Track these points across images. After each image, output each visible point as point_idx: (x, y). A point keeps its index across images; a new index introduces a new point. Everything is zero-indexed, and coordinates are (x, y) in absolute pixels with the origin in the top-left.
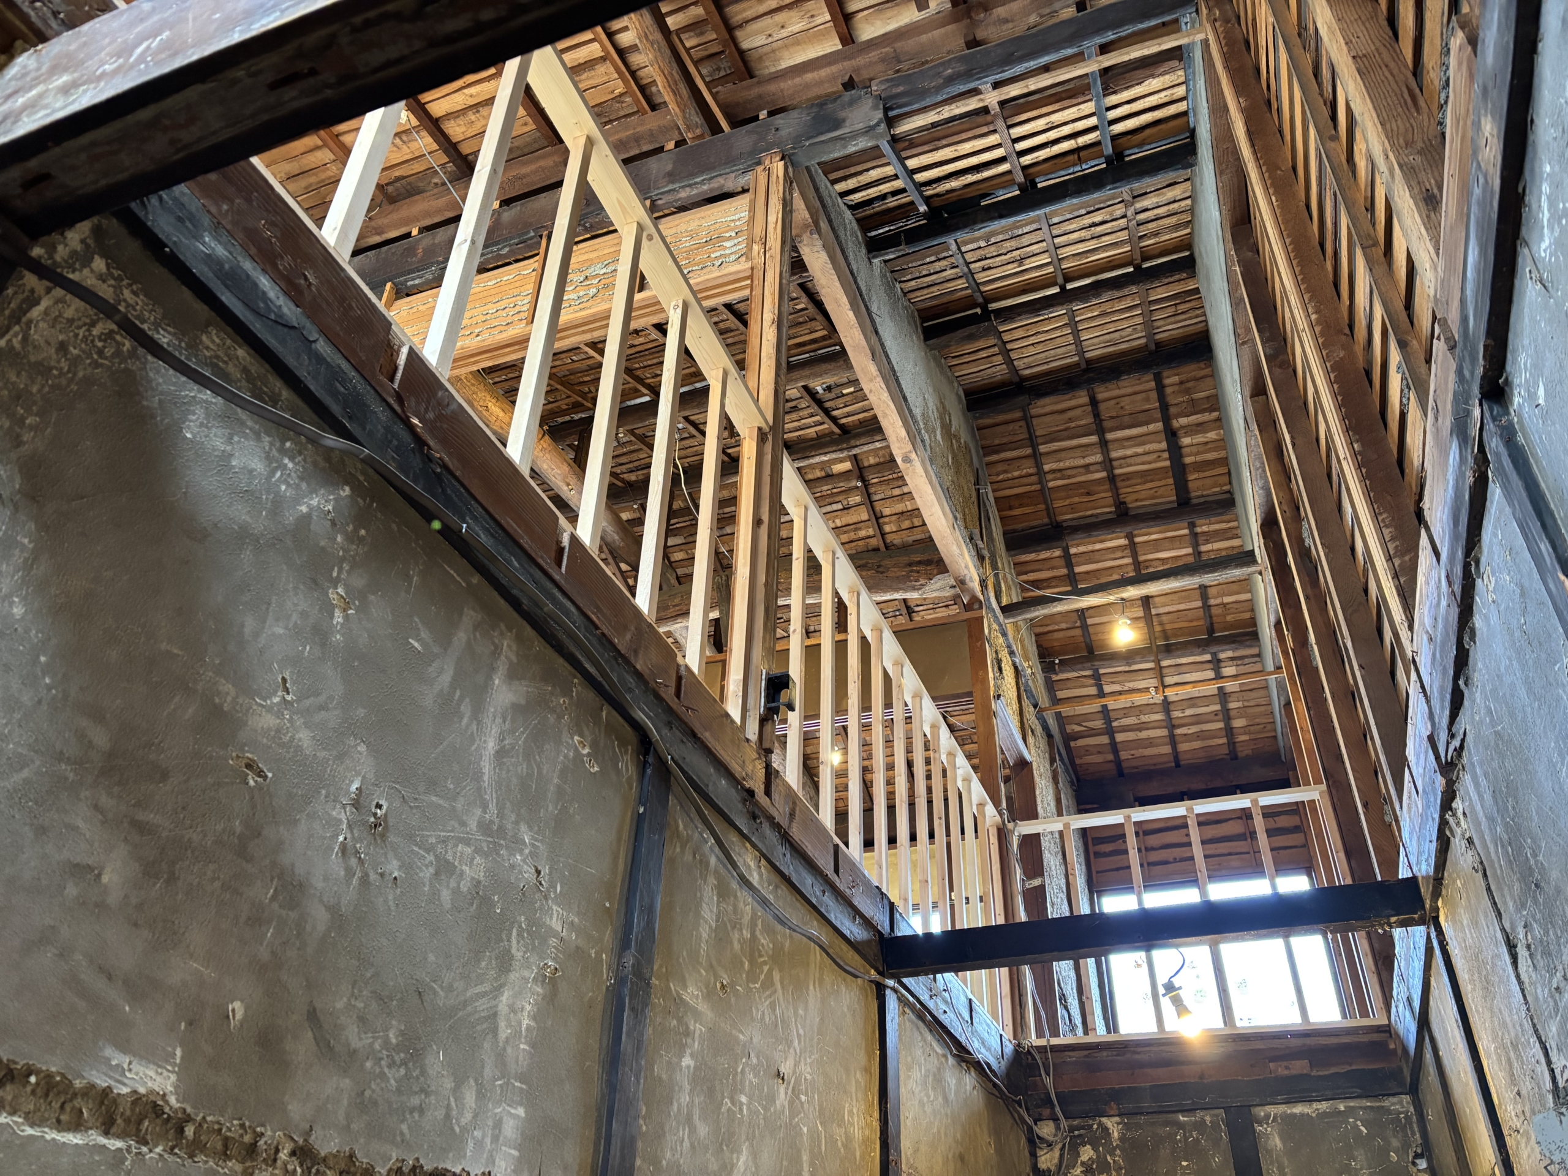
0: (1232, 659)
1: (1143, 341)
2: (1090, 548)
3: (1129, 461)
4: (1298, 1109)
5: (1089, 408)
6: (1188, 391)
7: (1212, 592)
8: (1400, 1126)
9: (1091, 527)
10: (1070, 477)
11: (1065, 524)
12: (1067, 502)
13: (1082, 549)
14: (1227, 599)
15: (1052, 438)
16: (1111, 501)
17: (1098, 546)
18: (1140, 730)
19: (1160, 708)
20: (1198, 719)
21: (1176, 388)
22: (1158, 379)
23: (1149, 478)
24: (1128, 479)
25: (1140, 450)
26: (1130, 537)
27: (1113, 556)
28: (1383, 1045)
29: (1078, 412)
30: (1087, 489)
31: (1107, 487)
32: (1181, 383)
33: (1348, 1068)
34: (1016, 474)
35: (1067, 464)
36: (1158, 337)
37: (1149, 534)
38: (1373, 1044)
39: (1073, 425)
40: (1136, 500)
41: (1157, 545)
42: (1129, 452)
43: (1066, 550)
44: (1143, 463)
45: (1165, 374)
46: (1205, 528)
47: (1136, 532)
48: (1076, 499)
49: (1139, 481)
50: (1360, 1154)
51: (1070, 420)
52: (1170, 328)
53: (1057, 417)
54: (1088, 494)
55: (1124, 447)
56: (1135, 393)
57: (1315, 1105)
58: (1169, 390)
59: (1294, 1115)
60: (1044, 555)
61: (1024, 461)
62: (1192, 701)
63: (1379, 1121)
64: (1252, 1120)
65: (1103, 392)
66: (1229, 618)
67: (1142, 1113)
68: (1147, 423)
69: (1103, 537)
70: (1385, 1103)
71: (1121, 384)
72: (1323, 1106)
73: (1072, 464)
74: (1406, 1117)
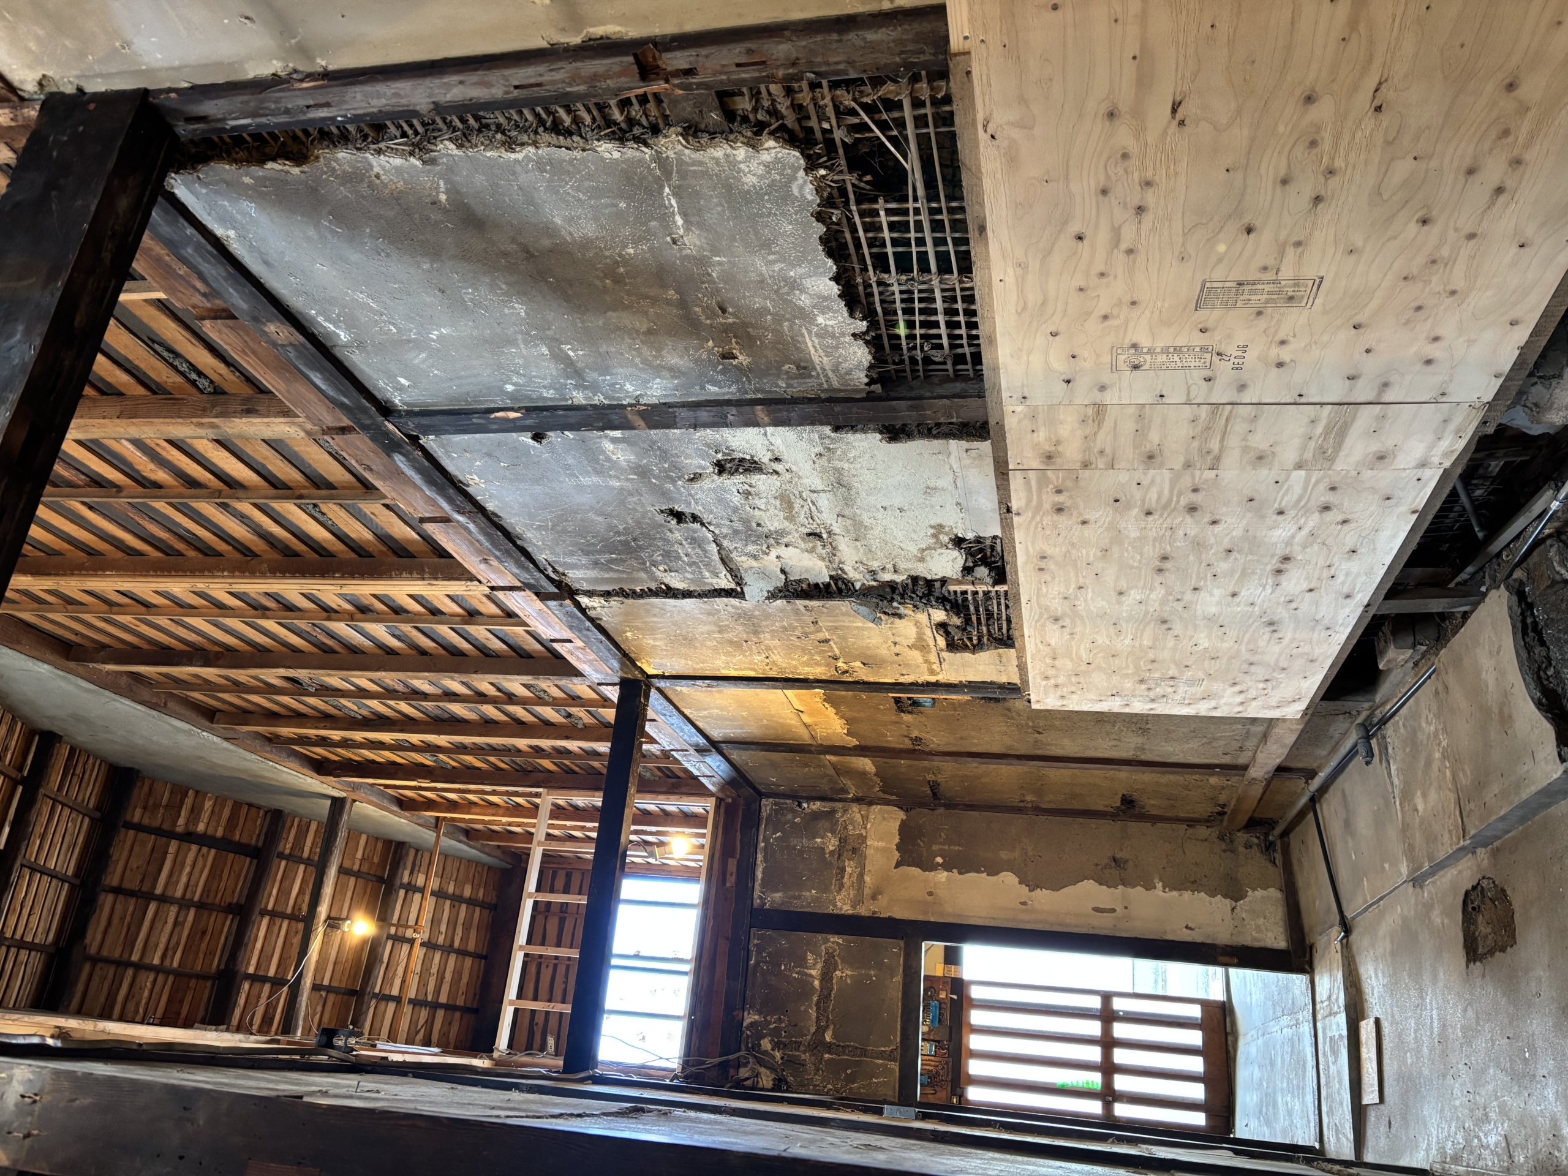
0: (412, 873)
1: (87, 820)
2: (256, 953)
3: (192, 883)
4: (759, 874)
5: (121, 898)
6: (157, 806)
7: (347, 864)
8: (779, 811)
9: (239, 942)
10: (178, 944)
11: (222, 967)
12: (201, 956)
13: (254, 961)
14: (359, 855)
15: (130, 943)
16: (221, 915)
17: (259, 945)
18: (443, 978)
19: (430, 952)
20: (452, 924)
21: (147, 814)
22: (129, 826)
23: (218, 872)
24: (209, 891)
25: (187, 869)
26: (264, 913)
27: (275, 936)
28: (728, 806)
29: (118, 906)
30: (198, 932)
31: (206, 913)
32: (145, 808)
33: (738, 834)
34: (146, 994)
35: (164, 940)
36: (91, 806)
37: (270, 894)
38: (726, 812)
39: (128, 918)
40: (233, 892)
41: (284, 892)
42: (184, 879)
43: (248, 977)
44: (202, 872)
45: (128, 818)
46: (289, 846)
47: (263, 906)
48: (204, 946)
49: (216, 882)
50: (794, 841)
51: (122, 919)
52: (89, 793)
53: (112, 930)
54: (204, 933)
55: (177, 882)
56: (131, 850)
57: (758, 862)
58: (146, 821)
59: (763, 879)
60: (242, 1000)
61: (138, 981)
62: (435, 922)
63: (775, 823)
64: (761, 910)
65: (113, 879)
66: (376, 860)
67: (745, 991)
68: (166, 853)
69: (253, 936)
70: (764, 814)
71: (114, 858)
72: (760, 857)
73: (167, 936)
74: (776, 804)
